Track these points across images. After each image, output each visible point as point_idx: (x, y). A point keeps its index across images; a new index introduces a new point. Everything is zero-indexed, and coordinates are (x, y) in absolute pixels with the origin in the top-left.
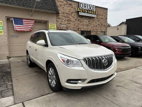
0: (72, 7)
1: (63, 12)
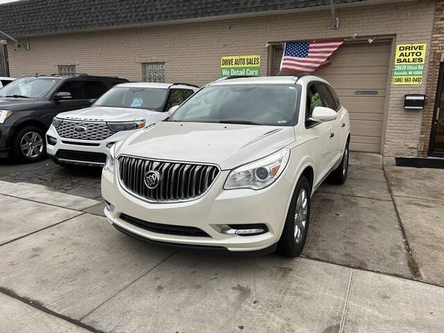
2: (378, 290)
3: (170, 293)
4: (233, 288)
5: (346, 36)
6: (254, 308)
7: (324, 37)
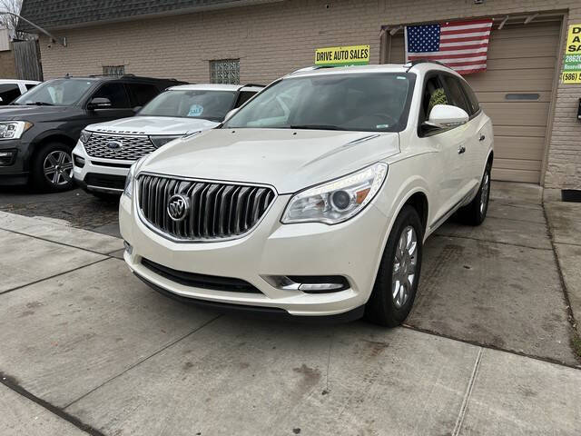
2: (519, 381)
3: (201, 374)
4: (295, 370)
5: (495, 13)
6: (322, 402)
7: (462, 16)
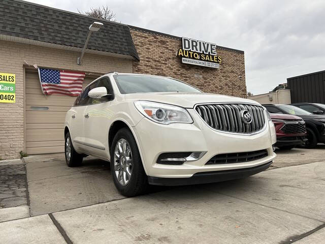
0: (167, 48)
1: (147, 58)
5: (87, 71)
